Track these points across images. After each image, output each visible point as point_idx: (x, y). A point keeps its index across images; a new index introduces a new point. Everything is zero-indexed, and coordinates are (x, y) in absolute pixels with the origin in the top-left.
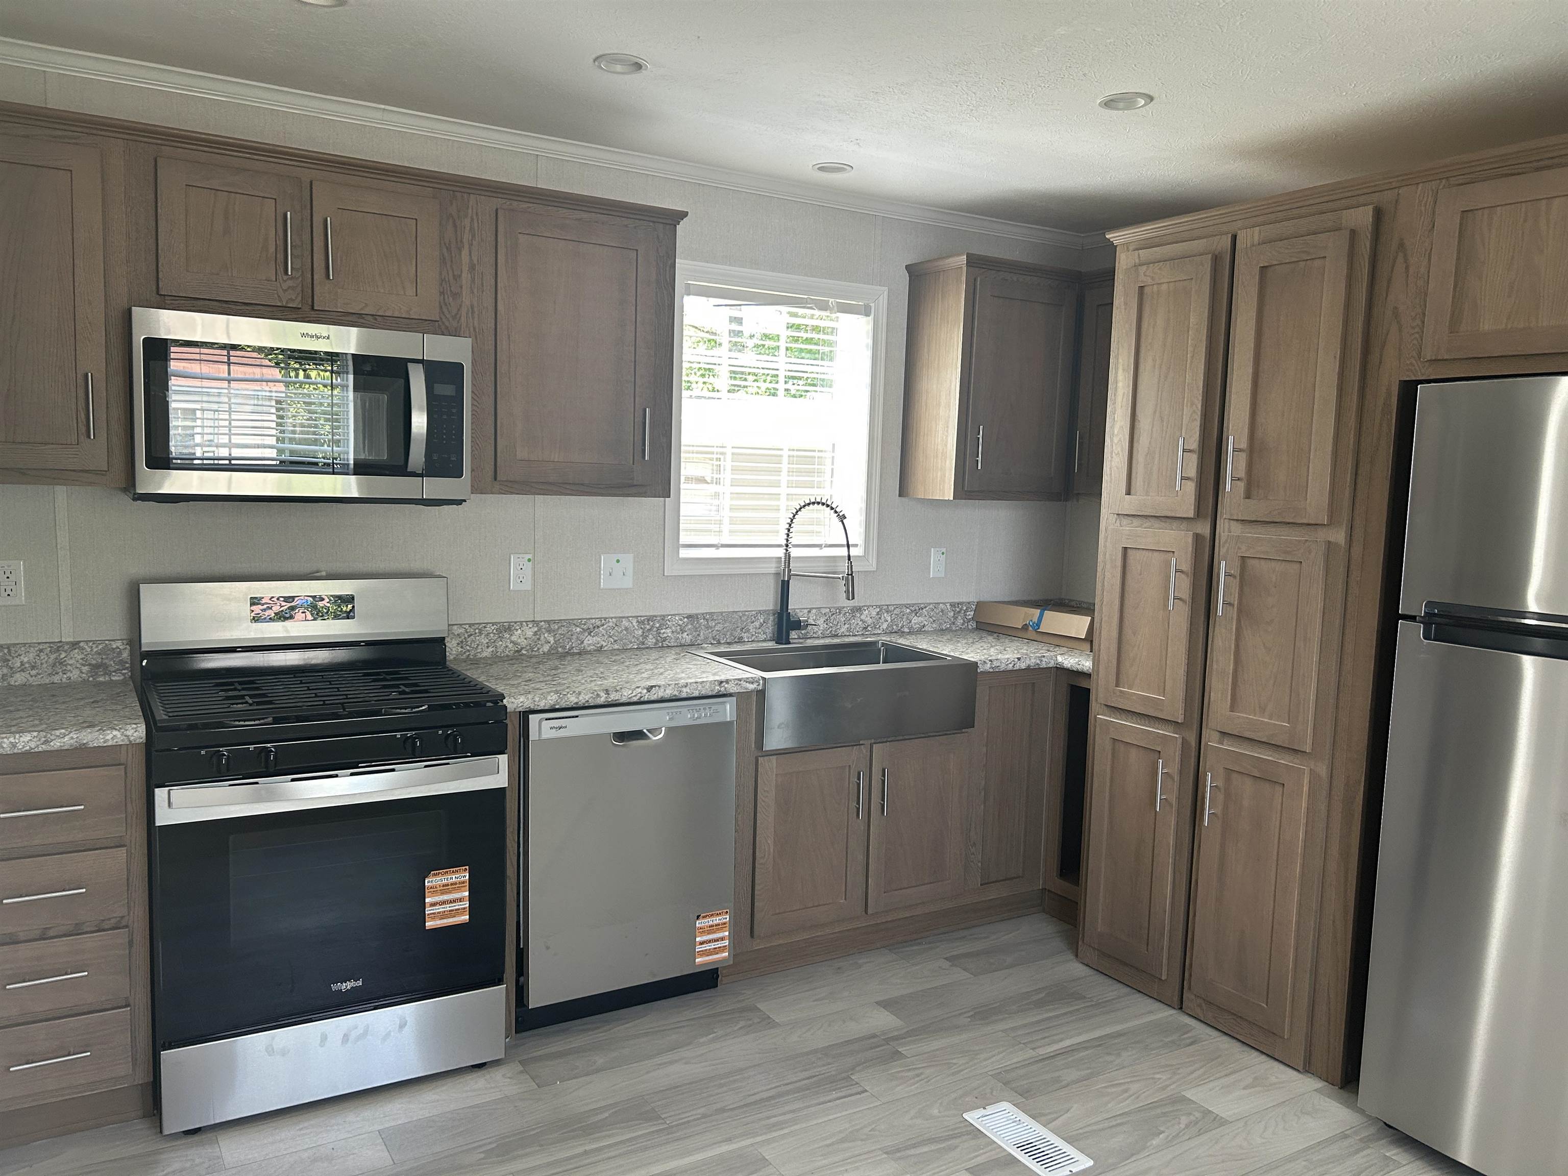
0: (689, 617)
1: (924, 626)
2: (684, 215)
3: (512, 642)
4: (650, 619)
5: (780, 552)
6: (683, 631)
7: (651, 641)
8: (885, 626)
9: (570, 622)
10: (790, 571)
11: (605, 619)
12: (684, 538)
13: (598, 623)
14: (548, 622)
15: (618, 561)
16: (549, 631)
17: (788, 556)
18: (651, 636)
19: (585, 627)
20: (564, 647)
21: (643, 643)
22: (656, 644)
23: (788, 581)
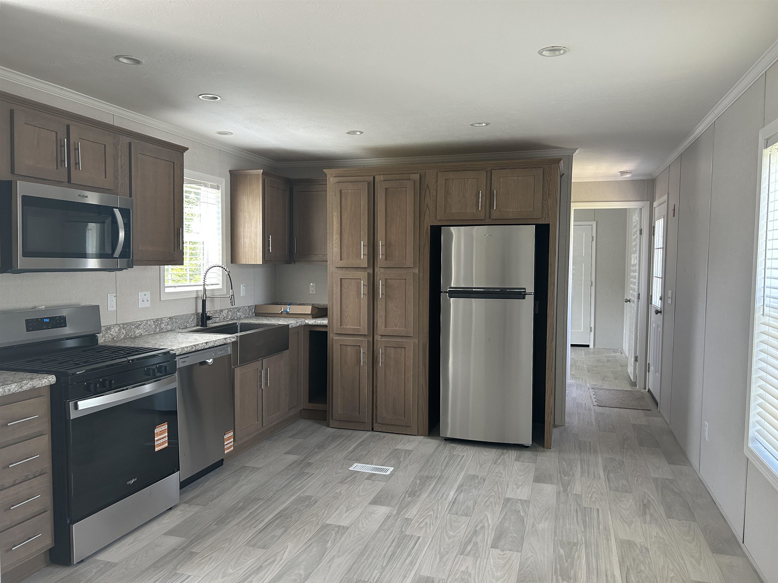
0: (170, 318)
1: (241, 316)
2: (188, 149)
3: (111, 334)
4: (157, 320)
5: (201, 288)
6: (168, 325)
7: (158, 330)
8: (230, 317)
9: (131, 324)
10: (206, 295)
11: (142, 321)
12: (166, 284)
13: (140, 323)
14: (123, 324)
15: (145, 295)
16: (124, 328)
17: (205, 290)
18: (158, 328)
19: (136, 325)
20: (129, 335)
21: (155, 331)
22: (159, 331)
23: (205, 300)
